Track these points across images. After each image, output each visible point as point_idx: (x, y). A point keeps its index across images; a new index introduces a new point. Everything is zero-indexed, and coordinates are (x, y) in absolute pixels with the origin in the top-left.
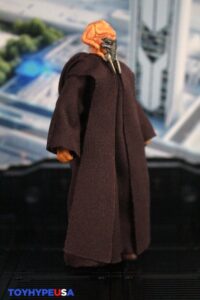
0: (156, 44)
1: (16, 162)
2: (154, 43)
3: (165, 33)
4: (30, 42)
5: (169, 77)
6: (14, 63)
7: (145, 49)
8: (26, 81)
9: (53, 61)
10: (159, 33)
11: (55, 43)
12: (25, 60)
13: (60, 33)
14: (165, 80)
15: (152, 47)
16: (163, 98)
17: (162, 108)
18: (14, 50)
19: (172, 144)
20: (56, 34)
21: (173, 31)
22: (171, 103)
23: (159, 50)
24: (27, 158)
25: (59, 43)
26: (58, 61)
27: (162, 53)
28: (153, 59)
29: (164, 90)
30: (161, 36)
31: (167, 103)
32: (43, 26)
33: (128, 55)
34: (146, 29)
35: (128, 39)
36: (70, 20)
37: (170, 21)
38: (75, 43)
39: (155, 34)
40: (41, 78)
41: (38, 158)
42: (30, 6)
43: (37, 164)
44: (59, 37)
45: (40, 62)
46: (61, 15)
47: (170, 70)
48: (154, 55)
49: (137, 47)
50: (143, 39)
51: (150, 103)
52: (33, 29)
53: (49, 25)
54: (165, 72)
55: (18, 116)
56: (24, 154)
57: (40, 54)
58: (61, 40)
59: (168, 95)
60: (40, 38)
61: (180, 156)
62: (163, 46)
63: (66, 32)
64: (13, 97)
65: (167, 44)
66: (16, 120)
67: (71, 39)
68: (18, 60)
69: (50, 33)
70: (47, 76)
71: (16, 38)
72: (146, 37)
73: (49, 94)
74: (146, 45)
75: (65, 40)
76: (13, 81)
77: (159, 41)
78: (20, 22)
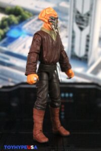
0: (83, 20)
1: (6, 84)
2: (82, 20)
3: (88, 15)
4: (14, 19)
5: (91, 39)
6: (5, 30)
7: (77, 23)
8: (12, 40)
9: (27, 29)
10: (85, 15)
11: (28, 20)
12: (12, 28)
13: (31, 14)
14: (88, 41)
15: (81, 22)
16: (87, 50)
17: (86, 55)
18: (5, 23)
19: (91, 75)
20: (29, 14)
21: (93, 13)
22: (91, 53)
23: (85, 24)
24: (12, 82)
25: (30, 20)
26: (29, 29)
27: (87, 26)
28: (81, 29)
29: (87, 46)
30: (86, 16)
31: (89, 53)
32: (22, 10)
33: (68, 27)
34: (78, 12)
35: (68, 18)
36: (36, 7)
37: (91, 8)
38: (39, 20)
39: (83, 15)
40: (20, 39)
41: (18, 82)
44: (30, 16)
45: (20, 29)
46: (32, 4)
47: (91, 35)
48: (82, 26)
49: (73, 22)
50: (76, 18)
51: (80, 53)
52: (16, 12)
53: (25, 10)
54: (88, 36)
55: (8, 59)
56: (10, 80)
57: (20, 26)
58: (31, 18)
59: (90, 49)
60: (20, 16)
61: (96, 82)
62: (87, 22)
64: (5, 49)
65: (89, 21)
66: (6, 61)
67: (36, 18)
68: (8, 28)
69: (25, 14)
70: (24, 37)
71: (7, 16)
72: (78, 17)
73: (24, 47)
74: (78, 21)
75: (33, 18)
76: (5, 40)
77: (85, 19)
78: (9, 8)
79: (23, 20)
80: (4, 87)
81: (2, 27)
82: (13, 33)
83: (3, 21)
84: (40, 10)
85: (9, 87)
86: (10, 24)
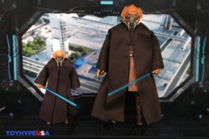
4: (79, 53)
11: (88, 54)
12: (77, 59)
18: (74, 56)
26: (88, 60)
36: (93, 46)
38: (94, 54)
40: (83, 66)
41: (81, 93)
42: (80, 42)
43: (81, 95)
44: (89, 52)
45: (82, 60)
46: (90, 45)
52: (80, 49)
53: (85, 48)
57: (82, 58)
60: (83, 52)
63: (91, 50)
67: (93, 53)
68: (75, 59)
69: (86, 51)
70: (85, 65)
71: (74, 52)
73: (85, 71)
75: (91, 53)
78: (76, 47)
79: (84, 54)
81: (71, 58)
82: (79, 62)
83: (72, 55)
84: (96, 48)
86: (77, 57)
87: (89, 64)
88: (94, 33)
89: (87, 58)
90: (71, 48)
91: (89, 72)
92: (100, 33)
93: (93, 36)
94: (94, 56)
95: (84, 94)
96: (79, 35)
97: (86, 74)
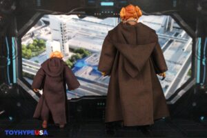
80: (72, 99)
81: (71, 60)
82: (79, 64)
83: (72, 57)
84: (96, 50)
85: (76, 99)
86: (77, 59)
87: (90, 66)
88: (94, 35)
89: (87, 60)
90: (71, 50)
91: (90, 74)
92: (101, 35)
93: (94, 38)
94: (95, 58)
95: (85, 97)
96: (79, 37)
97: (87, 77)
